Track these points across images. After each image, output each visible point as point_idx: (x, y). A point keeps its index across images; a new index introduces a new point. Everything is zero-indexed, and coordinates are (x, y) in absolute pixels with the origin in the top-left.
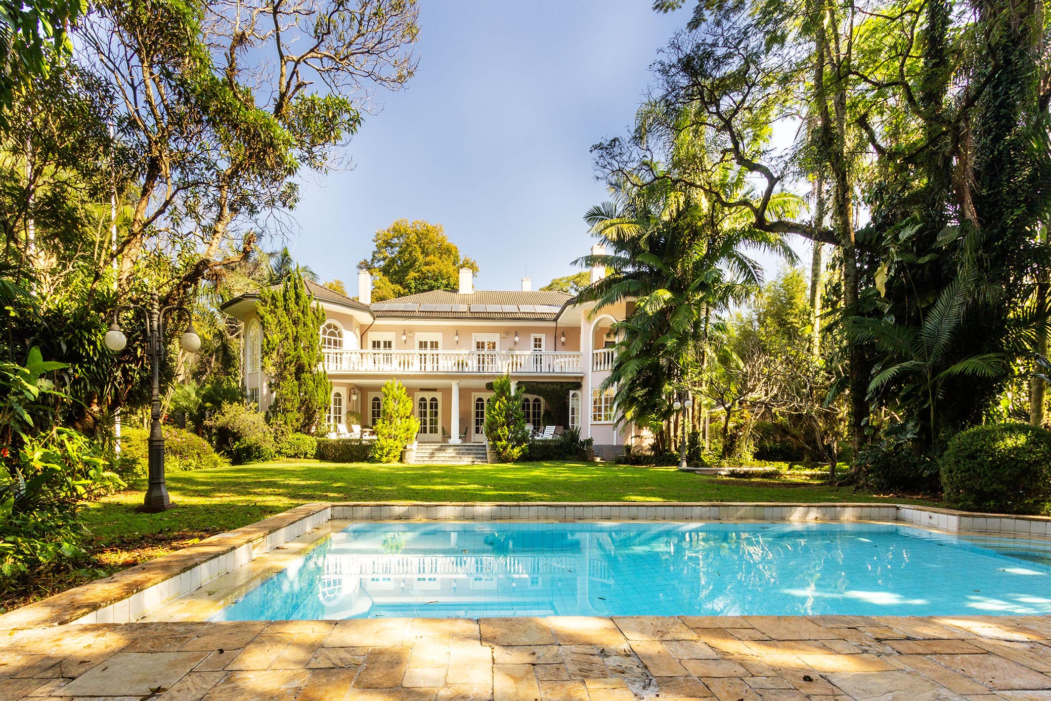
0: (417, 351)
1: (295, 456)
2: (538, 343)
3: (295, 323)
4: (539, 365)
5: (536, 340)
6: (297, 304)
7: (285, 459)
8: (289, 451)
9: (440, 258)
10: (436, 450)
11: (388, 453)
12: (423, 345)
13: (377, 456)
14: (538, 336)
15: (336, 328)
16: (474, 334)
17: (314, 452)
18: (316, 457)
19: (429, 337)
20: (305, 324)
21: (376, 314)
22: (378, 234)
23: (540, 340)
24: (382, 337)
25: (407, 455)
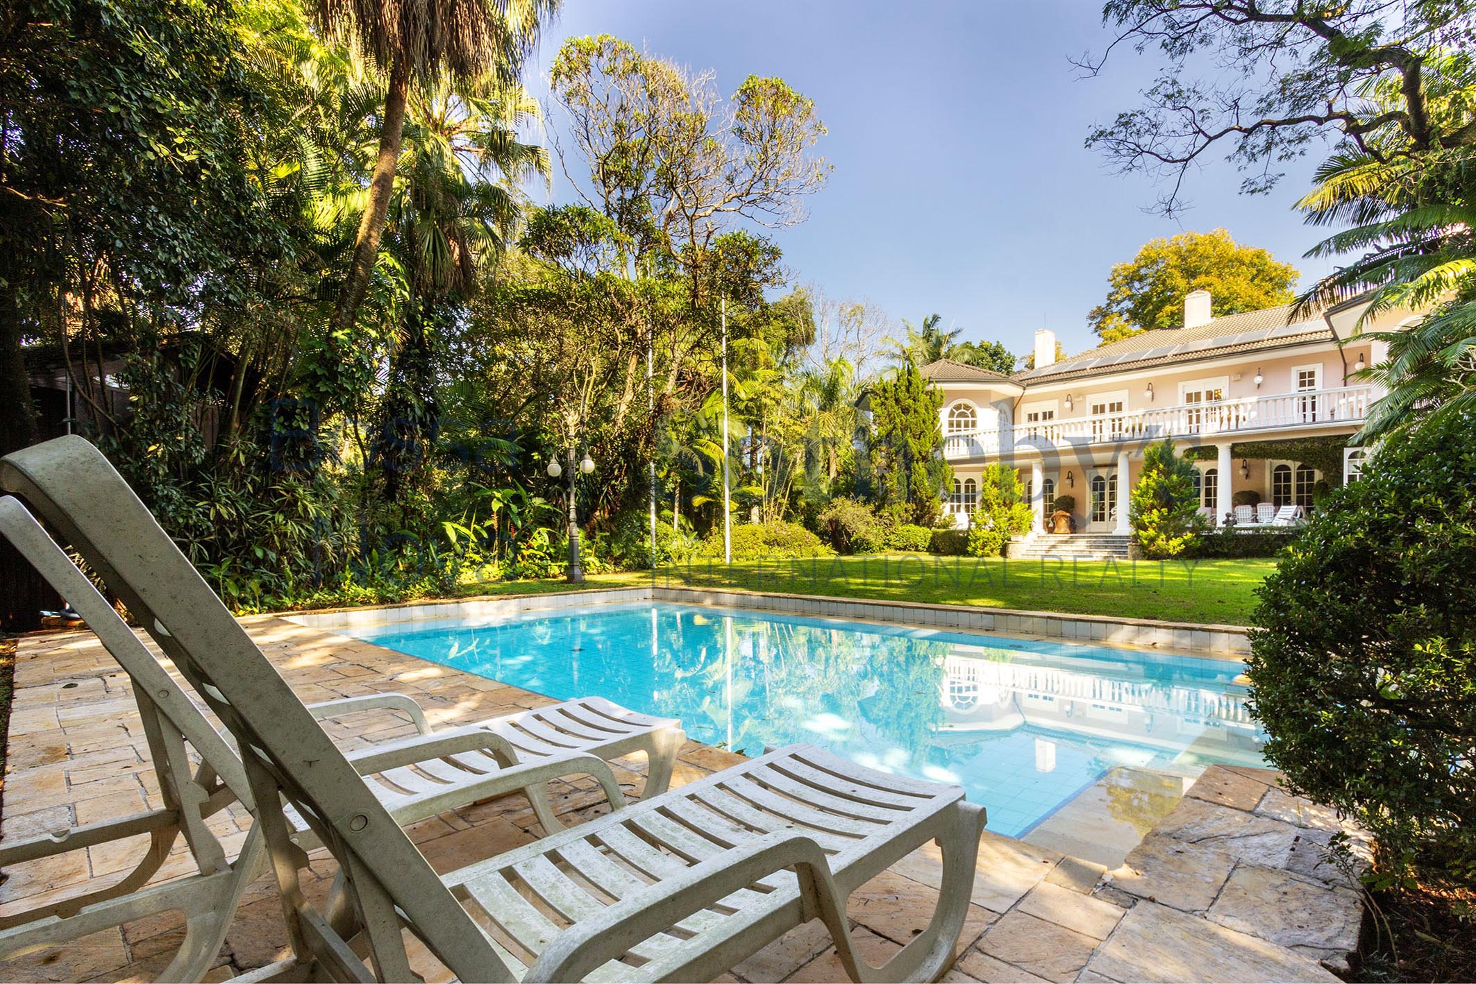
0: (1091, 417)
1: (905, 548)
2: (1306, 379)
3: (905, 411)
4: (1309, 413)
5: (1302, 375)
6: (908, 391)
7: (893, 551)
8: (898, 544)
9: (1220, 276)
10: (1062, 542)
11: (984, 546)
12: (1099, 409)
13: (970, 549)
14: (1306, 369)
15: (967, 407)
16: (1180, 384)
17: (927, 544)
18: (928, 550)
19: (1106, 399)
20: (915, 411)
21: (1025, 383)
22: (1115, 271)
23: (1312, 374)
24: (1040, 408)
25: (1011, 548)
